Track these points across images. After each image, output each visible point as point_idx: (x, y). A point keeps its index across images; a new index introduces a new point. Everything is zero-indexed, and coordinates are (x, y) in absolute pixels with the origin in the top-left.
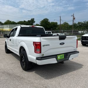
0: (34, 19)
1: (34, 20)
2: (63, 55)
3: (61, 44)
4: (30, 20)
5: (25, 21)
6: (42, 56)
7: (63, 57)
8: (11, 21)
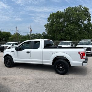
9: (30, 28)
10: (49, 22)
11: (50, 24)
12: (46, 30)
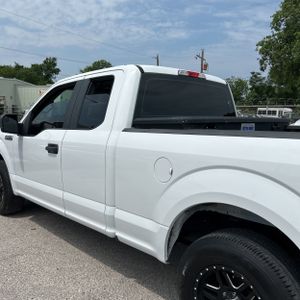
0: (54, 59)
1: (55, 65)
9: (202, 59)
10: (277, 29)
11: (280, 38)
12: (262, 62)
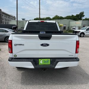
0: (83, 12)
1: (83, 14)
2: (49, 59)
3: (42, 45)
4: (79, 14)
5: (73, 16)
6: (14, 57)
7: (49, 63)
8: (59, 17)
